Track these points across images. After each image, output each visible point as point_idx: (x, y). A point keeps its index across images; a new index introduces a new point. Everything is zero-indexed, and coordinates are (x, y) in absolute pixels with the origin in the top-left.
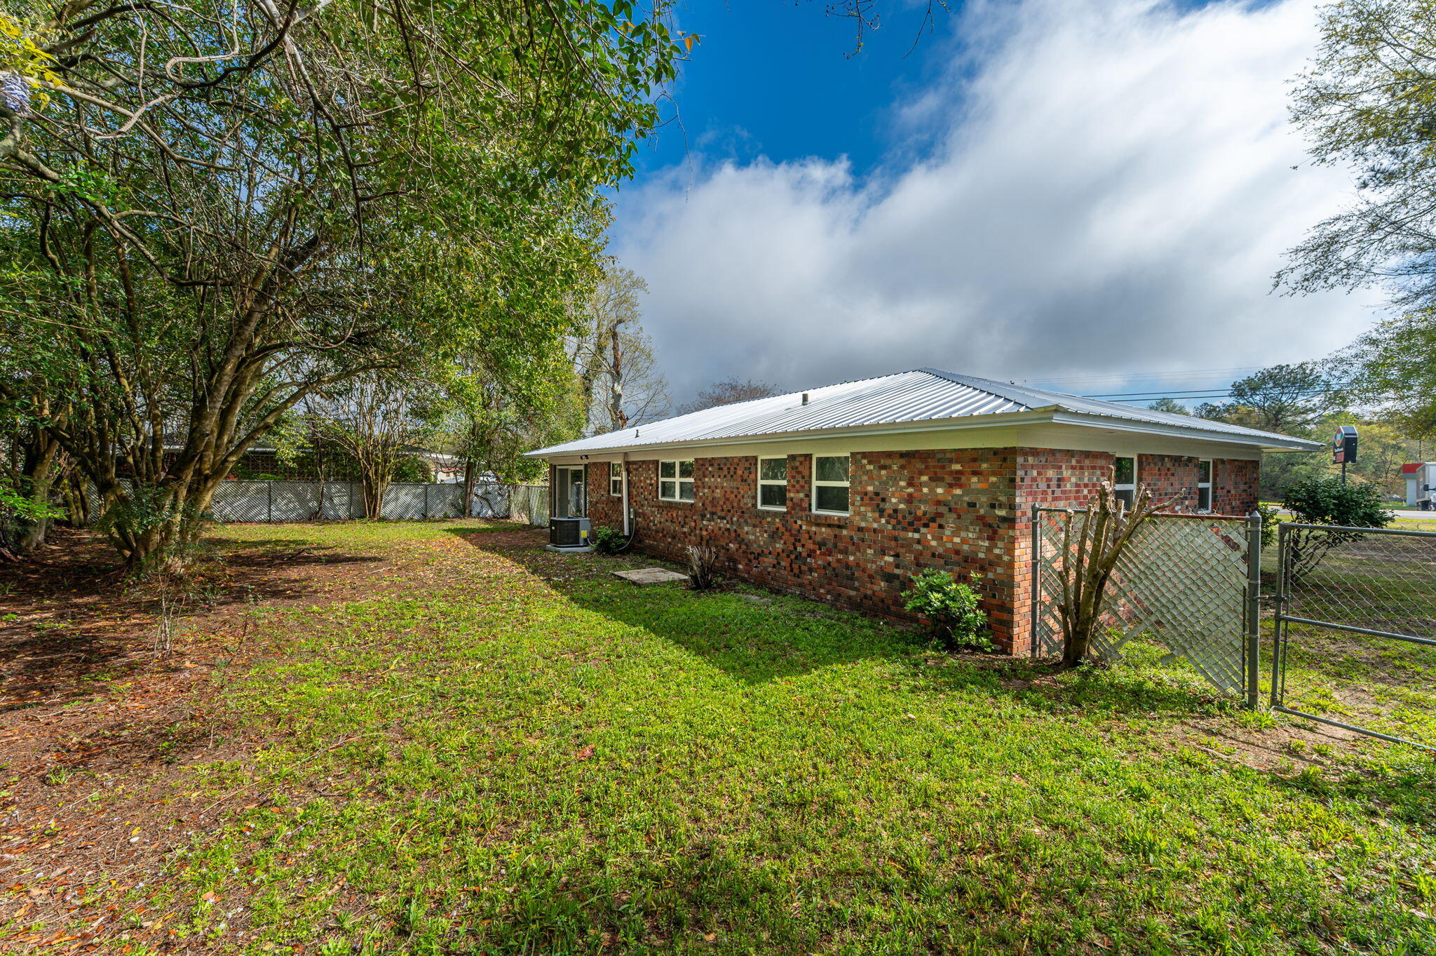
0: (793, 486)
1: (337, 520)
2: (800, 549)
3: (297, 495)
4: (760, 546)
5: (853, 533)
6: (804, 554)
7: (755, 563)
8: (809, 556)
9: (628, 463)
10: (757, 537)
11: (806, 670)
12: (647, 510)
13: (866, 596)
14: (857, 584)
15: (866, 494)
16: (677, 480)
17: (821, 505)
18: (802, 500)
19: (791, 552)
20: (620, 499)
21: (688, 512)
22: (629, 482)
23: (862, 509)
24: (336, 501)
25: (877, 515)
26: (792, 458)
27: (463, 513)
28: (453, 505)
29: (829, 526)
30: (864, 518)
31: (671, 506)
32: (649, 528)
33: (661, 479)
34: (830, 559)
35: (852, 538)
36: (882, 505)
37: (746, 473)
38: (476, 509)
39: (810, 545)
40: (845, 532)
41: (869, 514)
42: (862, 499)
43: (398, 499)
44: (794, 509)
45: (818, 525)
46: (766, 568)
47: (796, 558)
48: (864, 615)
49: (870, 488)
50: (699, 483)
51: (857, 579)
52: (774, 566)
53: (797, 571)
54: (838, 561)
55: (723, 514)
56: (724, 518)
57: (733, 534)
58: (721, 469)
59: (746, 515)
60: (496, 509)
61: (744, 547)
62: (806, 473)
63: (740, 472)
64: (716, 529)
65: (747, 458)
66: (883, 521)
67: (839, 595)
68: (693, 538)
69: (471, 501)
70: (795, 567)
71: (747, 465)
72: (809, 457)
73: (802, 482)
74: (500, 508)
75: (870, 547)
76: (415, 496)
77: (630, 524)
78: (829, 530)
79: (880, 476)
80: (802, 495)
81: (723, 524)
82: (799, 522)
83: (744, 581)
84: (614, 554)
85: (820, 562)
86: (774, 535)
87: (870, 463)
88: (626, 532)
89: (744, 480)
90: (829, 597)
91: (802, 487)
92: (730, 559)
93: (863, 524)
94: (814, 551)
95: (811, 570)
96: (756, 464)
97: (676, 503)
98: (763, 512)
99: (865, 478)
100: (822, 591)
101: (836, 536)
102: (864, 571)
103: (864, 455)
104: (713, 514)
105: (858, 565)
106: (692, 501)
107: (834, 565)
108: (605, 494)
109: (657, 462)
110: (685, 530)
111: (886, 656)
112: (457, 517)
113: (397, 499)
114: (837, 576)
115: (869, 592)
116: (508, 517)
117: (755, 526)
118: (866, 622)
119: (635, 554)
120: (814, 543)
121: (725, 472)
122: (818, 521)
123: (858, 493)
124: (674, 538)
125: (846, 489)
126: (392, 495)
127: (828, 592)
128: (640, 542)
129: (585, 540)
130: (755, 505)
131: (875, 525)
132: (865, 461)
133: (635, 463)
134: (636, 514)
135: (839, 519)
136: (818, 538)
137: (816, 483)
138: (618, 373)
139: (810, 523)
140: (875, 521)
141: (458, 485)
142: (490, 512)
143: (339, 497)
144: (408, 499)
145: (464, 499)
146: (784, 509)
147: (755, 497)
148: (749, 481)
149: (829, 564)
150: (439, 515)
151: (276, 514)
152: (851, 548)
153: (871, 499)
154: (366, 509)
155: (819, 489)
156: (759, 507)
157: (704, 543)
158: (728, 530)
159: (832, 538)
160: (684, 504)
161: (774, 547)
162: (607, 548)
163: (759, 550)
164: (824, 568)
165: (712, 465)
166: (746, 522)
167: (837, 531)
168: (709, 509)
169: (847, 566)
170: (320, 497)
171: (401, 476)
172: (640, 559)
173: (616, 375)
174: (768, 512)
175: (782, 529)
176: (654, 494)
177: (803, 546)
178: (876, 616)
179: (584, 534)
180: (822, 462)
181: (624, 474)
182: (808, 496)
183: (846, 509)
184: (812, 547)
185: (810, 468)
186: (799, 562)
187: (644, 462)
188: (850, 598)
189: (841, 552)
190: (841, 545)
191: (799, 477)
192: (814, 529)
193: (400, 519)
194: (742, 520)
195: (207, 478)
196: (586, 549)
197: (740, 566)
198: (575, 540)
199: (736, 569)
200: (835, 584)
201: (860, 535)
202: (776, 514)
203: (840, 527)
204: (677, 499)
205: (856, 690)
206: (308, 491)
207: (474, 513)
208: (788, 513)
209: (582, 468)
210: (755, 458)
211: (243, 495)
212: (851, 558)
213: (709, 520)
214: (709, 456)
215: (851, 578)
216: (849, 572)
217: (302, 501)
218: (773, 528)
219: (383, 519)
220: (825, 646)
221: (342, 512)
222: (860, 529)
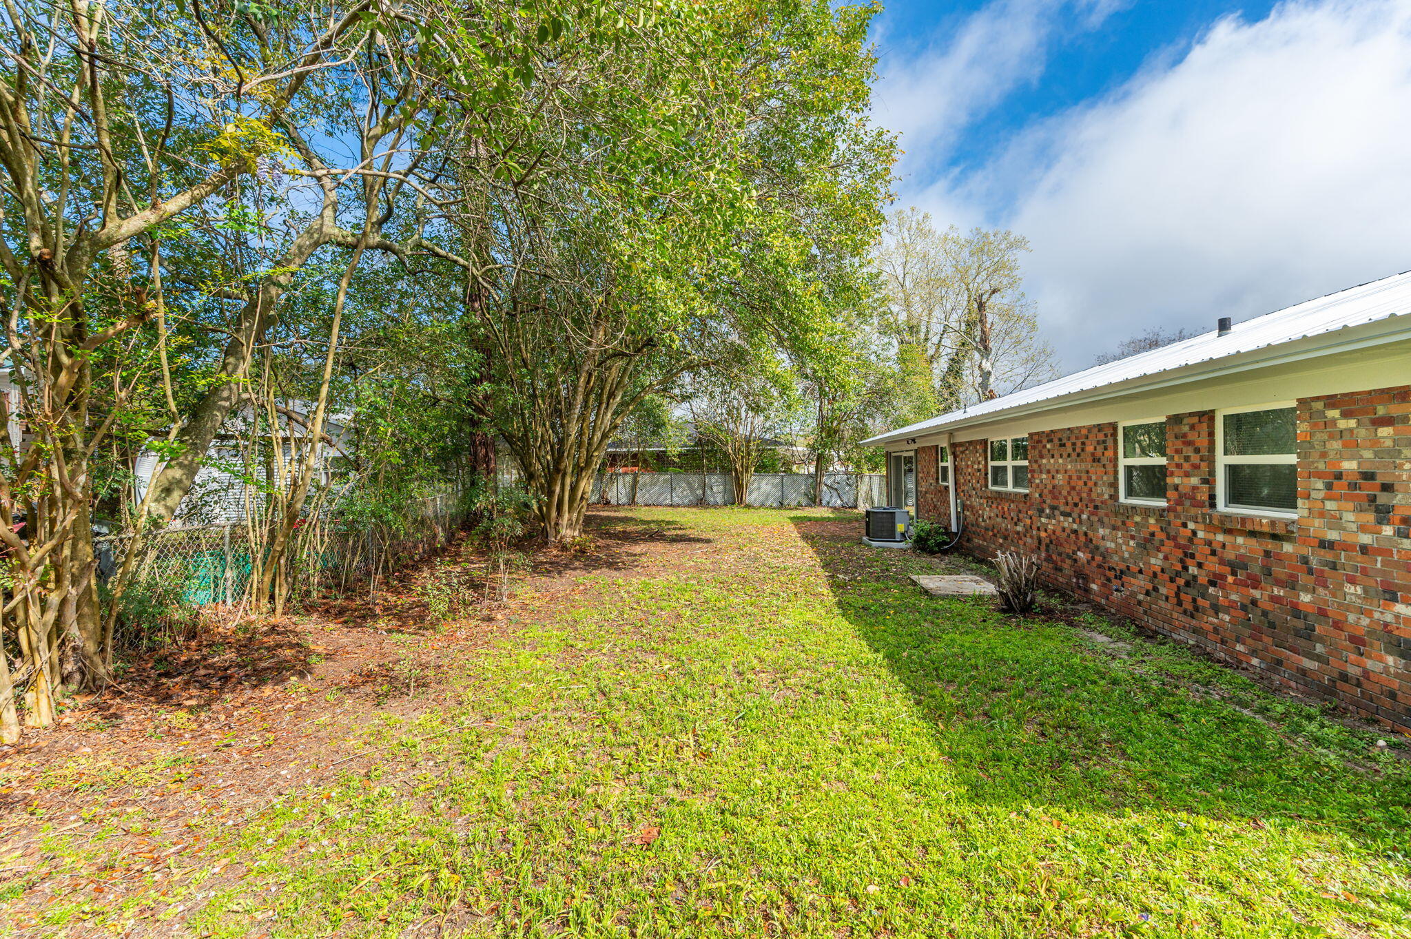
0: (1179, 466)
1: (715, 506)
2: (1193, 570)
3: (689, 484)
4: (1123, 559)
5: (1307, 551)
6: (1203, 579)
7: (1115, 584)
8: (1213, 583)
9: (954, 446)
10: (1118, 545)
11: (1116, 807)
12: (975, 501)
13: (1344, 677)
14: (1319, 648)
15: (1339, 476)
16: (1009, 463)
17: (1236, 496)
18: (1194, 488)
19: (1178, 574)
20: (947, 488)
21: (1021, 506)
22: (956, 469)
23: (1329, 505)
24: (715, 489)
25: (1370, 517)
26: (1176, 419)
27: (814, 502)
28: (806, 494)
29: (1253, 534)
30: (1335, 521)
31: (1001, 497)
32: (978, 525)
33: (991, 463)
34: (1256, 594)
35: (1305, 560)
36: (1383, 498)
37: (1100, 449)
38: (825, 499)
39: (1213, 565)
40: (1288, 548)
41: (1349, 516)
42: (1329, 487)
43: (761, 488)
44: (1179, 502)
45: (1229, 531)
46: (1133, 594)
47: (1187, 584)
48: (1333, 713)
49: (1349, 466)
50: (1035, 466)
51: (1321, 639)
52: (1147, 593)
53: (1188, 606)
54: (1275, 599)
55: (1068, 509)
56: (1069, 515)
57: (1082, 539)
58: (1063, 445)
59: (1101, 512)
60: (845, 500)
61: (1098, 558)
62: (1203, 442)
63: (1090, 449)
64: (1059, 531)
65: (1100, 427)
66: (1388, 531)
67: (1279, 662)
68: (1029, 540)
69: (821, 491)
70: (1186, 599)
71: (1101, 437)
72: (1209, 416)
73: (1195, 459)
74: (848, 498)
75: (1352, 581)
76: (774, 486)
77: (958, 518)
78: (1252, 542)
79: (1375, 442)
80: (1194, 481)
81: (1067, 523)
82: (1191, 526)
83: (1099, 610)
84: (932, 553)
85: (1234, 597)
86: (1147, 544)
87: (1346, 415)
88: (954, 529)
89: (1096, 460)
90: (1255, 661)
91: (1196, 467)
92: (1079, 574)
93: (1333, 535)
94: (1224, 578)
95: (1216, 609)
96: (1115, 434)
97: (1006, 493)
98: (1126, 507)
99: (1336, 445)
100: (1240, 647)
101: (1267, 554)
102: (1338, 625)
103: (1331, 401)
104: (1053, 508)
105: (1322, 613)
106: (1027, 491)
107: (1265, 604)
108: (933, 482)
109: (985, 441)
110: (1019, 528)
111: (1358, 831)
112: (809, 505)
113: (759, 488)
114: (1272, 625)
115: (1353, 671)
116: (856, 507)
117: (1114, 528)
118: (1333, 731)
119: (961, 554)
120: (1222, 562)
121: (1070, 450)
122: (1229, 527)
123: (1319, 475)
124: (1005, 538)
125: (1292, 468)
126: (756, 485)
127: (1254, 653)
128: (968, 540)
129: (903, 534)
130: (1114, 497)
131: (1366, 539)
132: (1334, 413)
133: (961, 444)
134: (964, 507)
135: (1273, 523)
136: (1230, 555)
137: (1222, 461)
138: (986, 348)
139: (1211, 528)
140: (1363, 529)
141: (810, 476)
142: (839, 502)
143: (717, 486)
144: (768, 488)
145: (814, 489)
146: (1162, 503)
147: (1114, 485)
148: (1104, 460)
149: (1254, 602)
150: (794, 503)
151: (676, 499)
152: (1303, 578)
153: (1353, 486)
154: (736, 498)
155: (1233, 470)
156: (1122, 499)
157: (1043, 547)
158: (1075, 532)
159: (1260, 556)
160: (1016, 494)
161: (1148, 564)
162: (923, 545)
163: (1122, 566)
164: (1244, 608)
165: (1050, 441)
166: (1101, 521)
167: (1270, 545)
168: (1050, 502)
169: (1296, 611)
170: (704, 486)
171: (762, 469)
172: (962, 561)
173: (985, 350)
174: (1134, 508)
175: (1160, 536)
176: (982, 482)
177: (1200, 565)
178: (1372, 722)
179: (900, 528)
180: (1236, 423)
181: (950, 458)
182: (1209, 481)
183: (1289, 502)
184: (1217, 568)
185: (1211, 434)
186: (1193, 592)
187: (970, 443)
188: (1304, 672)
189: (1279, 583)
190: (1279, 571)
191: (1189, 451)
192: (1220, 537)
193: (762, 505)
194: (1095, 519)
195: (582, 469)
196: (902, 545)
197: (1094, 587)
198: (890, 534)
199: (1087, 590)
200: (1267, 640)
201: (1328, 556)
202: (1147, 511)
203: (1275, 537)
204: (1010, 488)
205: (1217, 900)
206: (695, 479)
207: (824, 502)
208: (1169, 509)
209: (912, 454)
210: (1114, 427)
211: (655, 484)
212: (1305, 598)
213: (1048, 517)
214: (1047, 429)
215: (1308, 634)
216: (1300, 624)
217: (692, 490)
218: (1145, 533)
219: (748, 506)
220: (1194, 761)
221: (719, 499)
222: (1325, 544)
